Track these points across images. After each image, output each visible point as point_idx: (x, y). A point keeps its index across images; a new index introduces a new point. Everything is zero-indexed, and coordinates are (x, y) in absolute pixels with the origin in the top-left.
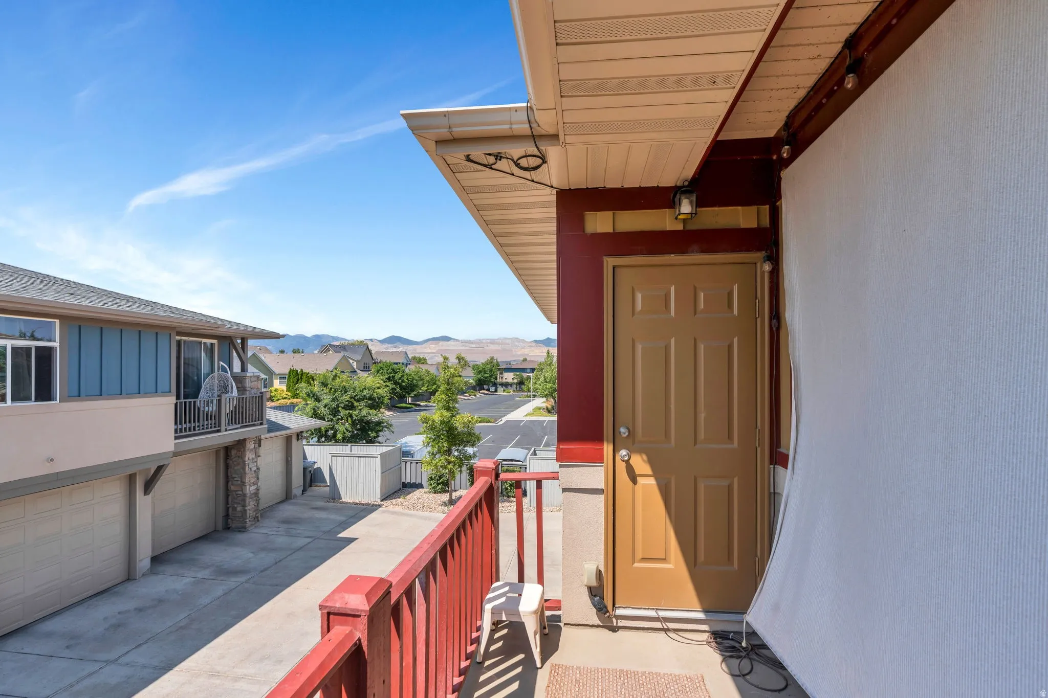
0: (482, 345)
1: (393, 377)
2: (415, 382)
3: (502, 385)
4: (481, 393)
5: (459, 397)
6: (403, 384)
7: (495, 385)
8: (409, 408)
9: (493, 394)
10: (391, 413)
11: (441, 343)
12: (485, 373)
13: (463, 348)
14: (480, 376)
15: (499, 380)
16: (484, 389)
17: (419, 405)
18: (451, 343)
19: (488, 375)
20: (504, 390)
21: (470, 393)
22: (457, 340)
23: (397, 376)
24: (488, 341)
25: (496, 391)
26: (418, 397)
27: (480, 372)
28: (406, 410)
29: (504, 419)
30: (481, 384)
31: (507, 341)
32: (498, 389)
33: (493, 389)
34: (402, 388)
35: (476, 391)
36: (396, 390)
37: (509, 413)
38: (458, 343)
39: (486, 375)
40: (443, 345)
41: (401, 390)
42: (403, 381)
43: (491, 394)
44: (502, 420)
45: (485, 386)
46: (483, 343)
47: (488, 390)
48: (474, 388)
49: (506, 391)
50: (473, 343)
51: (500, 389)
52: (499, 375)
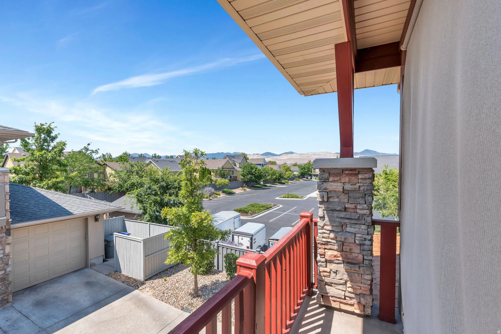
0: (309, 155)
1: (251, 171)
2: (262, 174)
3: (315, 175)
4: (303, 180)
5: (289, 181)
6: (256, 175)
7: (311, 175)
8: (260, 187)
9: (310, 180)
10: (250, 190)
11: (289, 155)
12: (305, 169)
13: (299, 157)
14: (302, 171)
15: (313, 173)
16: (305, 178)
17: (266, 186)
18: (294, 155)
19: (306, 170)
20: (315, 178)
21: (297, 180)
22: (297, 154)
23: (253, 171)
24: (312, 154)
25: (311, 179)
26: (266, 181)
27: (302, 169)
28: (258, 188)
29: (308, 196)
30: (302, 175)
31: (322, 154)
32: (312, 178)
33: (309, 178)
34: (255, 177)
35: (300, 178)
36: (252, 178)
37: (313, 192)
38: (297, 155)
39: (305, 170)
40: (290, 156)
41: (255, 178)
42: (256, 173)
43: (308, 180)
44: (306, 197)
45: (305, 176)
46: (309, 154)
47: (307, 178)
48: (299, 177)
49: (317, 179)
50: (304, 155)
51: (313, 178)
52: (313, 170)
